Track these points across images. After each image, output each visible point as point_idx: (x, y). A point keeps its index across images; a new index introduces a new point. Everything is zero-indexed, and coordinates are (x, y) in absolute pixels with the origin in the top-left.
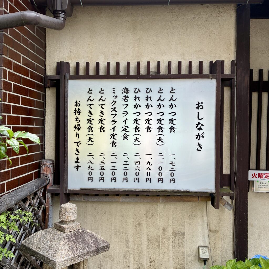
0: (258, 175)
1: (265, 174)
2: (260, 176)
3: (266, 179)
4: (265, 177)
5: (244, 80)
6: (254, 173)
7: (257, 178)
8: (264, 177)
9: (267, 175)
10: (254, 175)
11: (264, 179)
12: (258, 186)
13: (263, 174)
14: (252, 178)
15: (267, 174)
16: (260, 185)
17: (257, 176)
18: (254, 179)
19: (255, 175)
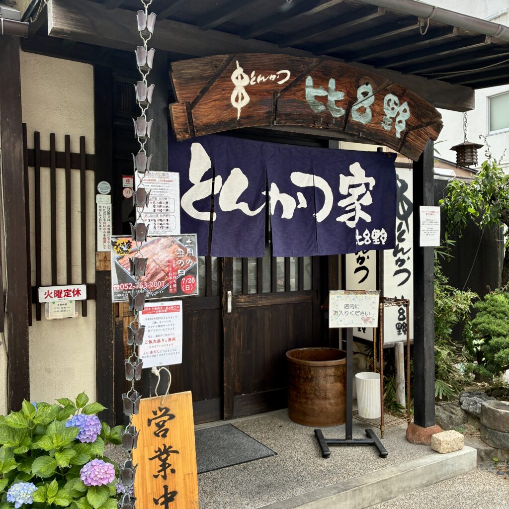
0: (55, 294)
1: (64, 291)
2: (58, 294)
3: (66, 297)
4: (65, 295)
5: (14, 148)
6: (48, 291)
7: (52, 297)
8: (63, 295)
9: (67, 292)
10: (48, 294)
11: (63, 298)
12: (55, 310)
13: (62, 290)
14: (45, 298)
15: (68, 290)
16: (58, 308)
17: (53, 295)
18: (49, 300)
19: (50, 293)
